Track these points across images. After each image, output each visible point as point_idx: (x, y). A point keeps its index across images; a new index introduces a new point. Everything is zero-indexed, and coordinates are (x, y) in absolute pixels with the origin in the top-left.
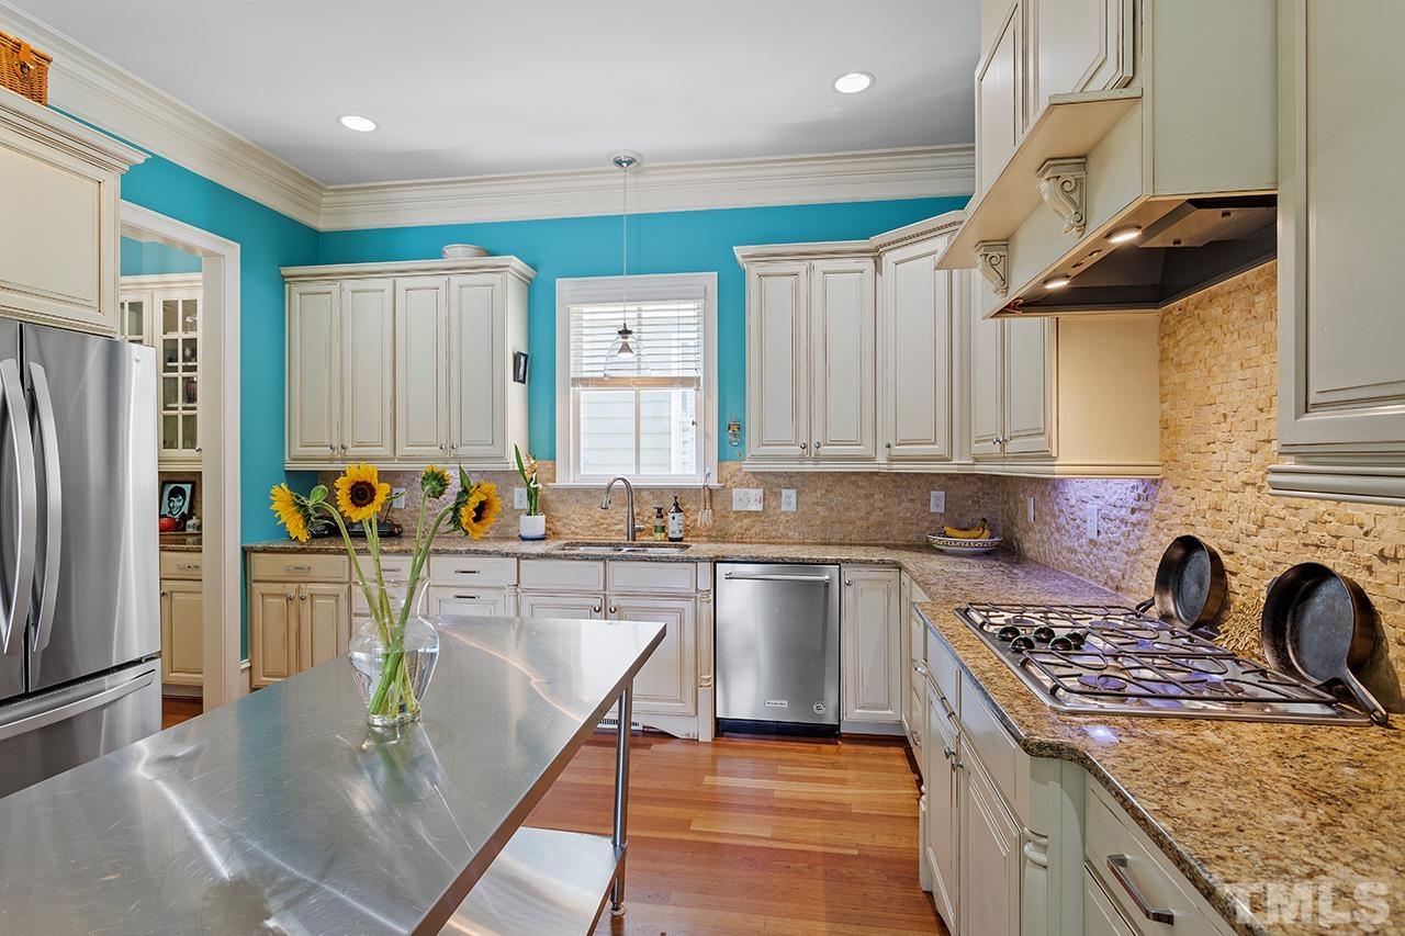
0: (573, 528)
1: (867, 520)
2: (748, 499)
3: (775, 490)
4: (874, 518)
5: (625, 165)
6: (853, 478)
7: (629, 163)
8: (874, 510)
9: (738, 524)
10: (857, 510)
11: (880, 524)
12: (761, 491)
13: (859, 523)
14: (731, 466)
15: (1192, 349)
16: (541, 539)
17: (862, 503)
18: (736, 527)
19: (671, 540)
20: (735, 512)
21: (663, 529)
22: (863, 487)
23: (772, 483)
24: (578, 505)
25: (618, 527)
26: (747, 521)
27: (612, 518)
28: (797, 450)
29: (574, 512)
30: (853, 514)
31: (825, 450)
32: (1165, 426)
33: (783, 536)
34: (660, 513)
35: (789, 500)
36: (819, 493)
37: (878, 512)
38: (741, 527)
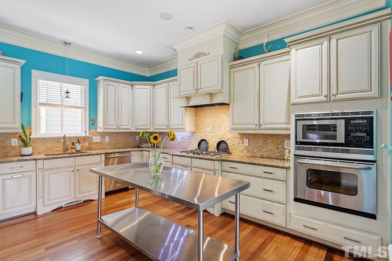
0: (39, 151)
1: (124, 142)
2: (97, 139)
3: (104, 136)
4: (126, 142)
5: (68, 44)
6: (121, 133)
7: (69, 44)
8: (125, 140)
9: (94, 146)
10: (122, 140)
11: (127, 143)
12: (100, 137)
13: (122, 143)
14: (92, 131)
15: (202, 115)
16: (30, 155)
17: (123, 139)
18: (93, 146)
19: (77, 151)
20: (93, 143)
21: (75, 148)
22: (123, 135)
23: (103, 135)
24: (40, 143)
25: (56, 149)
26: (96, 145)
27: (54, 147)
28: (115, 127)
29: (39, 146)
30: (121, 141)
31: (121, 127)
32: (196, 124)
33: (105, 148)
34: (73, 144)
35: (107, 139)
36: (114, 137)
37: (126, 141)
38: (95, 146)
